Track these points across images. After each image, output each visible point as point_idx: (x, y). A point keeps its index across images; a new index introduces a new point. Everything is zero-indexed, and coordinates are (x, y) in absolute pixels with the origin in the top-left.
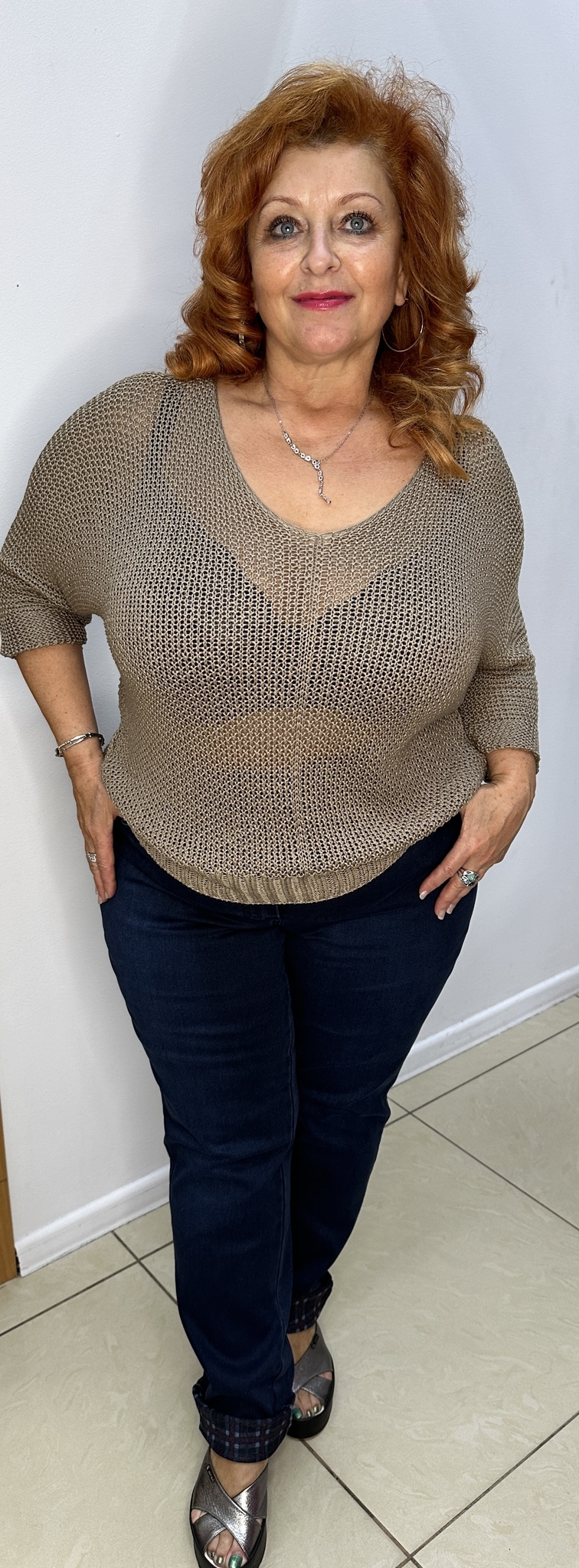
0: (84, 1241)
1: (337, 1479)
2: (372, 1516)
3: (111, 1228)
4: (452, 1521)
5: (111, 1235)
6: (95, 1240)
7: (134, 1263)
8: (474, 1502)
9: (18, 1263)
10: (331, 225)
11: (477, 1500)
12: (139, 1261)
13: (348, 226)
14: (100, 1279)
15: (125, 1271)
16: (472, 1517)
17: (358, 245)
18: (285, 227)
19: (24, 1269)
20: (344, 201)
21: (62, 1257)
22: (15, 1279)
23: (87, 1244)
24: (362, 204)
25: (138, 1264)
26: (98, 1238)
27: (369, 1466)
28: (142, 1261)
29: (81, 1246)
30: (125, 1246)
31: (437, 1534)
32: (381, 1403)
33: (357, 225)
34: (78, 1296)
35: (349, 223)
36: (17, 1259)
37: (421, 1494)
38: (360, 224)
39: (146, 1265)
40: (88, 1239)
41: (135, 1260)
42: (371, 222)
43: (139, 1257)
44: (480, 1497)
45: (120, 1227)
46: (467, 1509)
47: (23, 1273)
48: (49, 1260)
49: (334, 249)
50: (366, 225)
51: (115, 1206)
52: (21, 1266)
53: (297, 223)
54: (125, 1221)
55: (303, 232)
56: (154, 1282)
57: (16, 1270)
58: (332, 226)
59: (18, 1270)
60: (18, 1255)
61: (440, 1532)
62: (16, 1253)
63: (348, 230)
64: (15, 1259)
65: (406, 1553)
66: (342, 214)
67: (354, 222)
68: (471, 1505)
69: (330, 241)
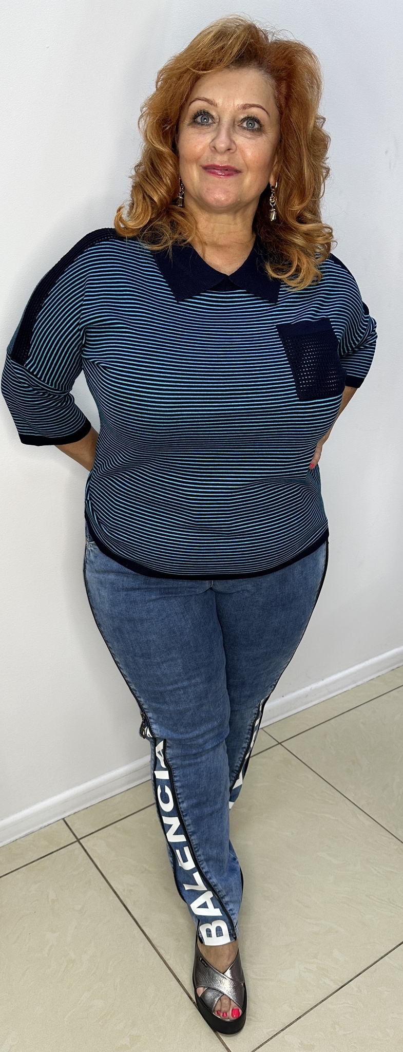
0: (42, 825)
3: (63, 816)
5: (62, 821)
6: (50, 824)
7: (75, 842)
10: (234, 122)
12: (78, 840)
13: (245, 125)
14: (51, 852)
15: (67, 847)
17: (249, 138)
20: (245, 107)
23: (45, 827)
24: (255, 111)
25: (77, 843)
26: (53, 823)
28: (81, 841)
29: (41, 828)
30: (70, 829)
33: (250, 125)
34: (34, 863)
35: (246, 123)
38: (253, 125)
39: (83, 844)
40: (46, 824)
41: (76, 840)
42: (261, 125)
43: (79, 838)
45: (69, 816)
48: (17, 837)
49: (234, 139)
50: (256, 126)
51: (65, 801)
53: (212, 117)
54: (71, 812)
55: (215, 123)
56: (86, 855)
58: (235, 124)
63: (244, 128)
66: (242, 117)
67: (249, 123)
69: (232, 132)
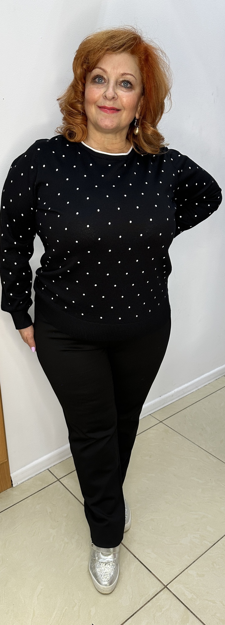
0: (37, 473)
1: (137, 559)
2: (151, 572)
3: (48, 468)
4: (181, 573)
5: (48, 470)
6: (41, 472)
8: (189, 566)
9: (12, 482)
10: (117, 83)
11: (190, 565)
12: (58, 480)
14: (45, 487)
15: (53, 484)
16: (189, 571)
17: (126, 92)
18: (100, 79)
19: (14, 484)
21: (28, 480)
22: (11, 488)
24: (128, 77)
25: (58, 481)
26: (43, 472)
27: (149, 554)
28: (60, 480)
29: (36, 475)
30: (53, 474)
31: (175, 578)
32: (153, 530)
33: (126, 85)
34: (36, 494)
36: (12, 480)
37: (169, 564)
39: (62, 482)
40: (39, 472)
41: (57, 480)
42: (131, 84)
43: (59, 478)
44: (192, 564)
45: (51, 467)
46: (187, 568)
47: (14, 486)
48: (24, 480)
50: (129, 85)
51: (49, 459)
52: (13, 483)
53: (105, 79)
54: (53, 465)
56: (64, 487)
57: (11, 485)
59: (12, 484)
60: (12, 479)
61: (177, 577)
62: (11, 478)
64: (11, 481)
65: (164, 585)
66: (121, 79)
68: (188, 567)
69: (115, 88)
